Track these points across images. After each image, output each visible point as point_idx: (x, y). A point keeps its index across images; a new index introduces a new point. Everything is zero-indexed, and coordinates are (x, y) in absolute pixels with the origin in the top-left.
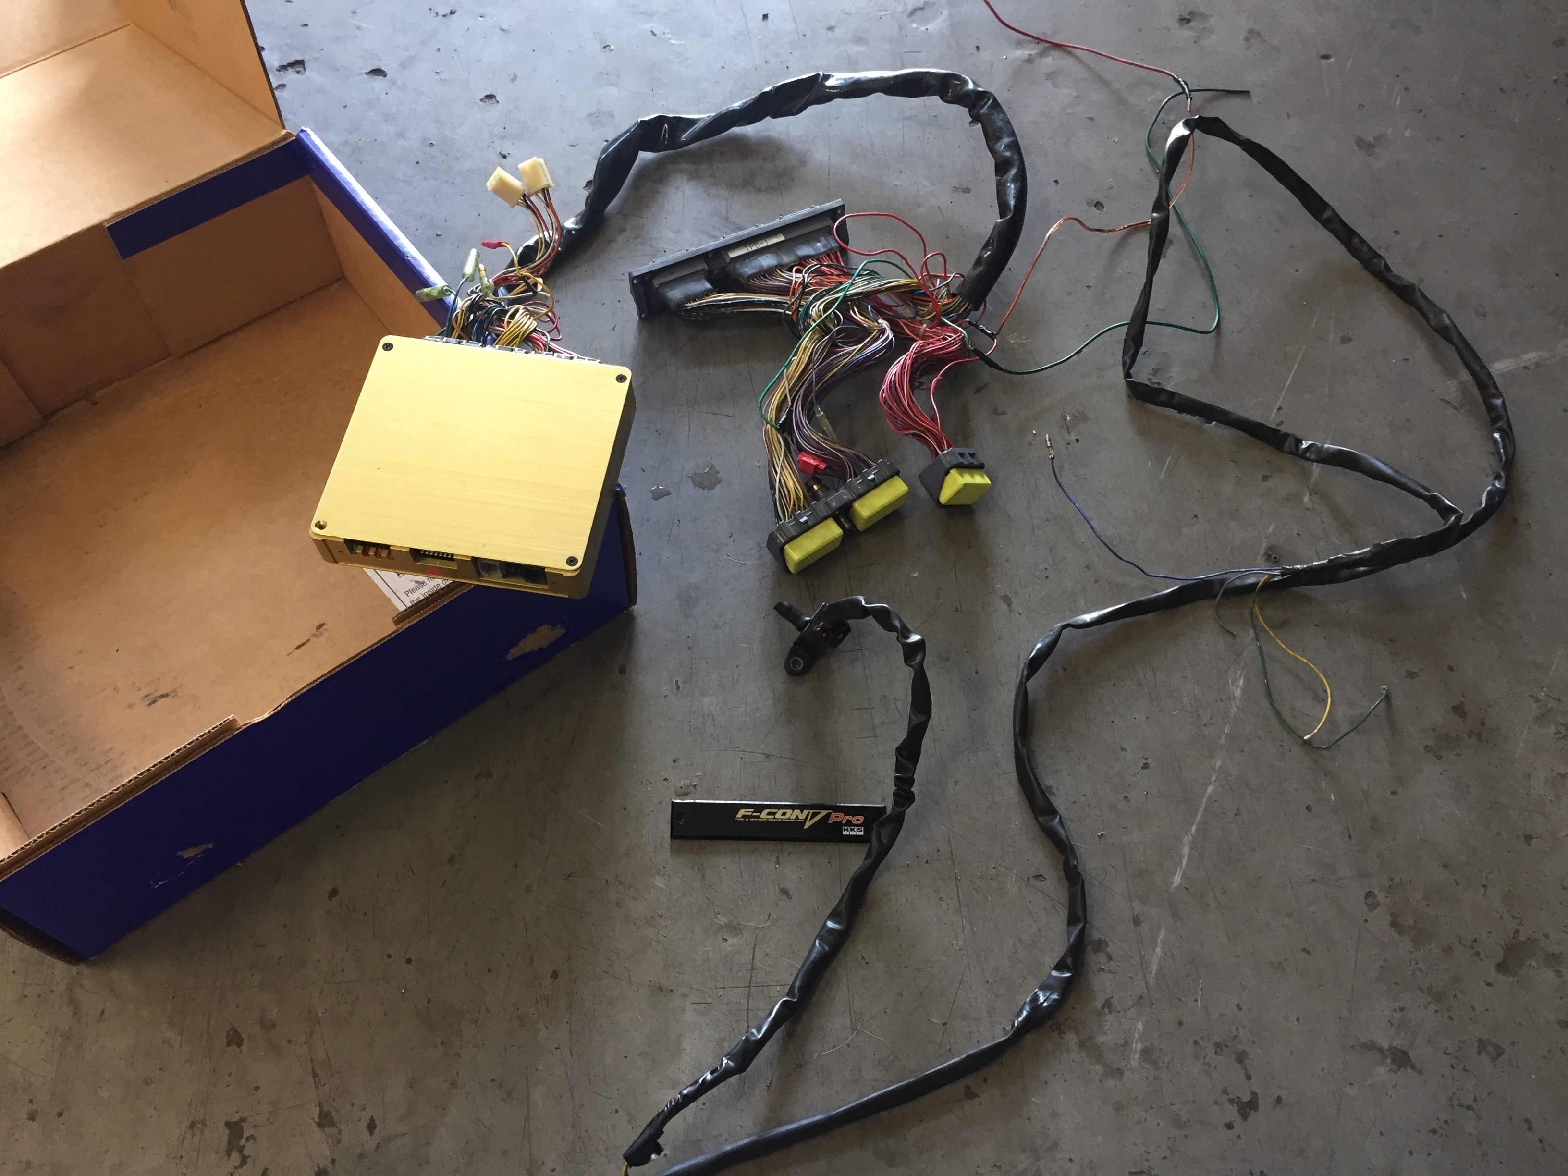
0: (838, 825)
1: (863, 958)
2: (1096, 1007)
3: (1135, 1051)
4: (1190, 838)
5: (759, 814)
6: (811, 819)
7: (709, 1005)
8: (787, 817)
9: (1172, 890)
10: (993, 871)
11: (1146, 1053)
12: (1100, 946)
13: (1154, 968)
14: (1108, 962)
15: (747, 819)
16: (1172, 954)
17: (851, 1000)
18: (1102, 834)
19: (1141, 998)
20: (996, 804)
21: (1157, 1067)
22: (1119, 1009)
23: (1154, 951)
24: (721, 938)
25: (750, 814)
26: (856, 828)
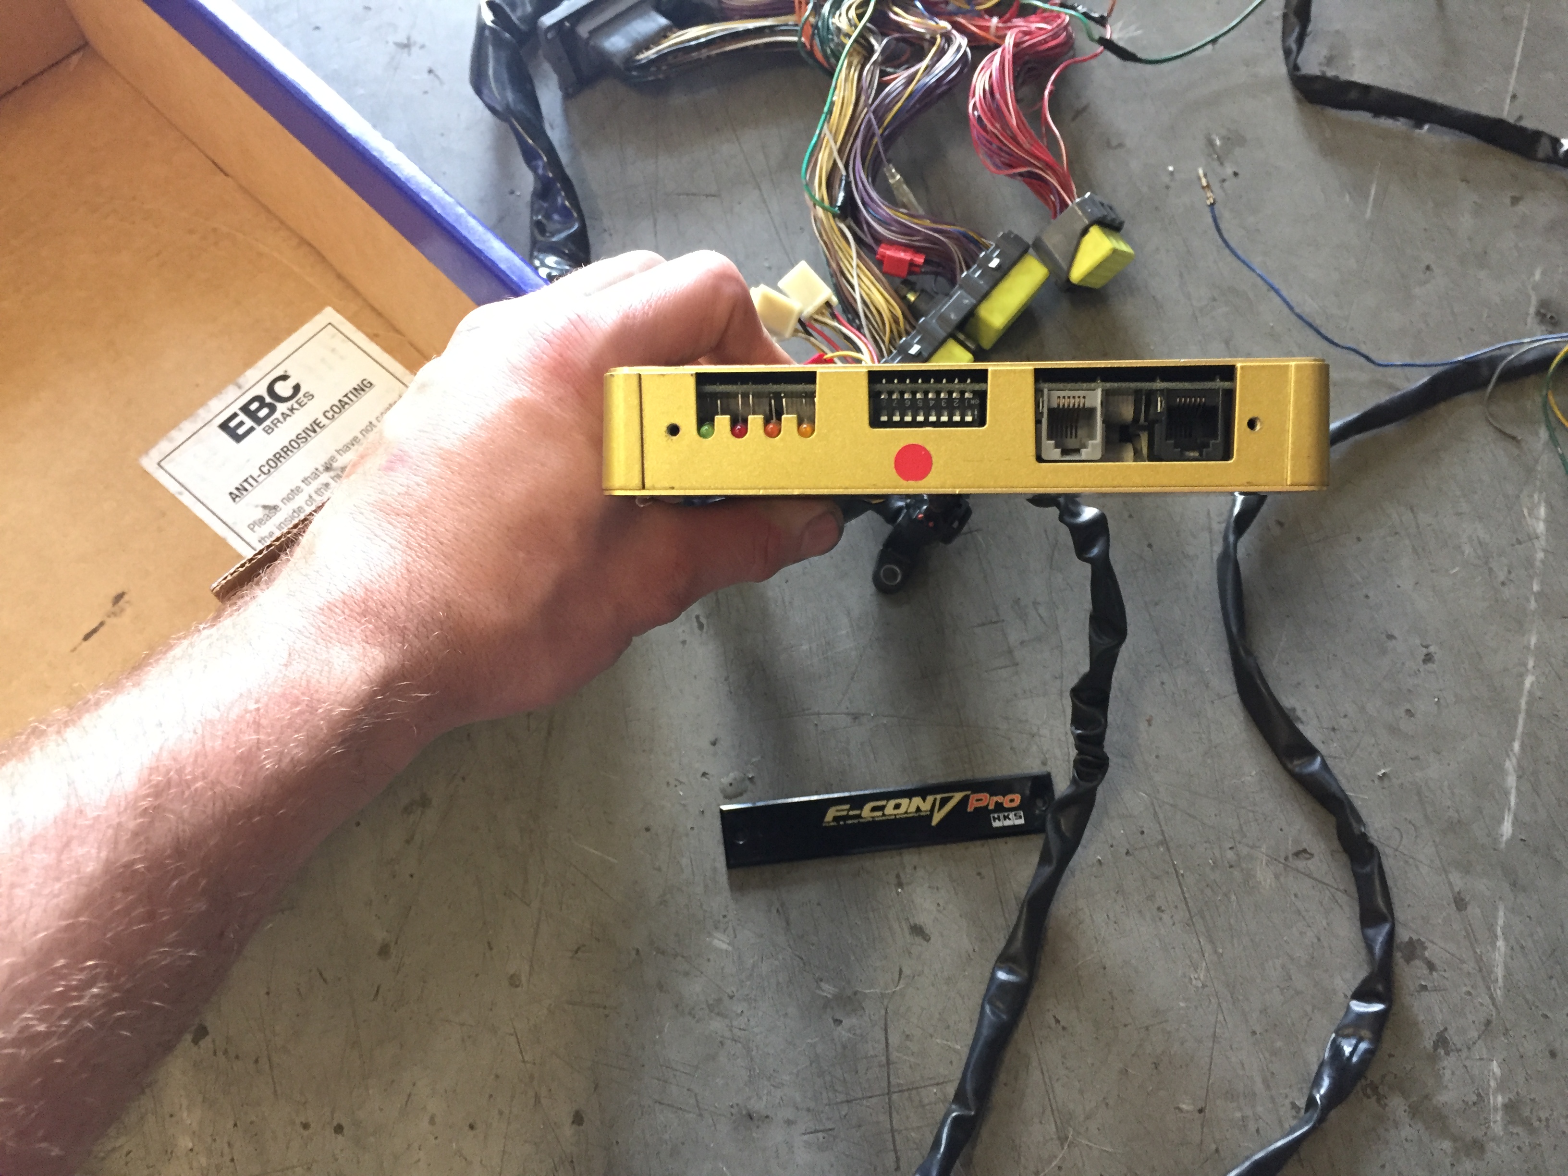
0: (983, 813)
1: (1058, 1021)
2: (1425, 1047)
3: (1496, 1109)
4: (1514, 761)
5: (857, 812)
6: (940, 809)
7: (830, 1132)
8: (902, 810)
9: (1503, 846)
10: (1230, 855)
11: (1510, 1108)
12: (1413, 949)
13: (1500, 972)
14: (1431, 974)
15: (842, 823)
16: (1522, 947)
17: (1050, 1091)
18: (1384, 774)
19: (1488, 1023)
20: (1215, 747)
21: (1532, 1131)
22: (1459, 1046)
23: (1493, 944)
24: (831, 1020)
25: (845, 813)
26: (1012, 815)
